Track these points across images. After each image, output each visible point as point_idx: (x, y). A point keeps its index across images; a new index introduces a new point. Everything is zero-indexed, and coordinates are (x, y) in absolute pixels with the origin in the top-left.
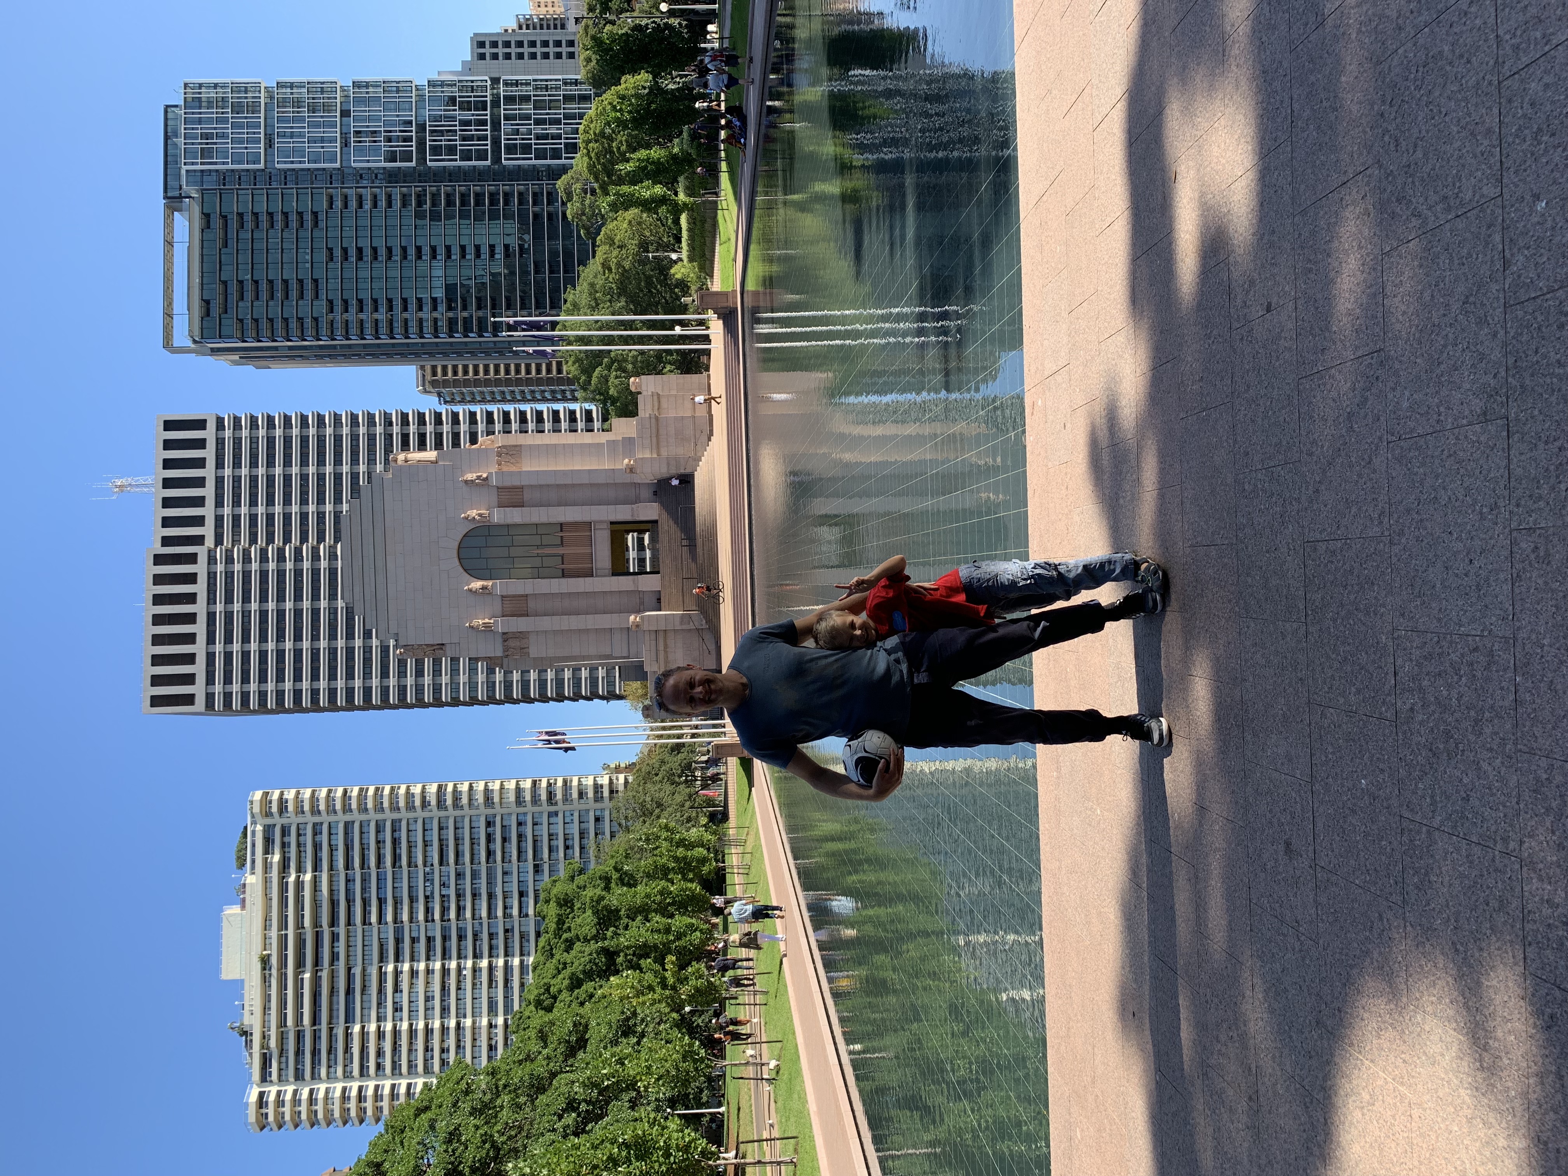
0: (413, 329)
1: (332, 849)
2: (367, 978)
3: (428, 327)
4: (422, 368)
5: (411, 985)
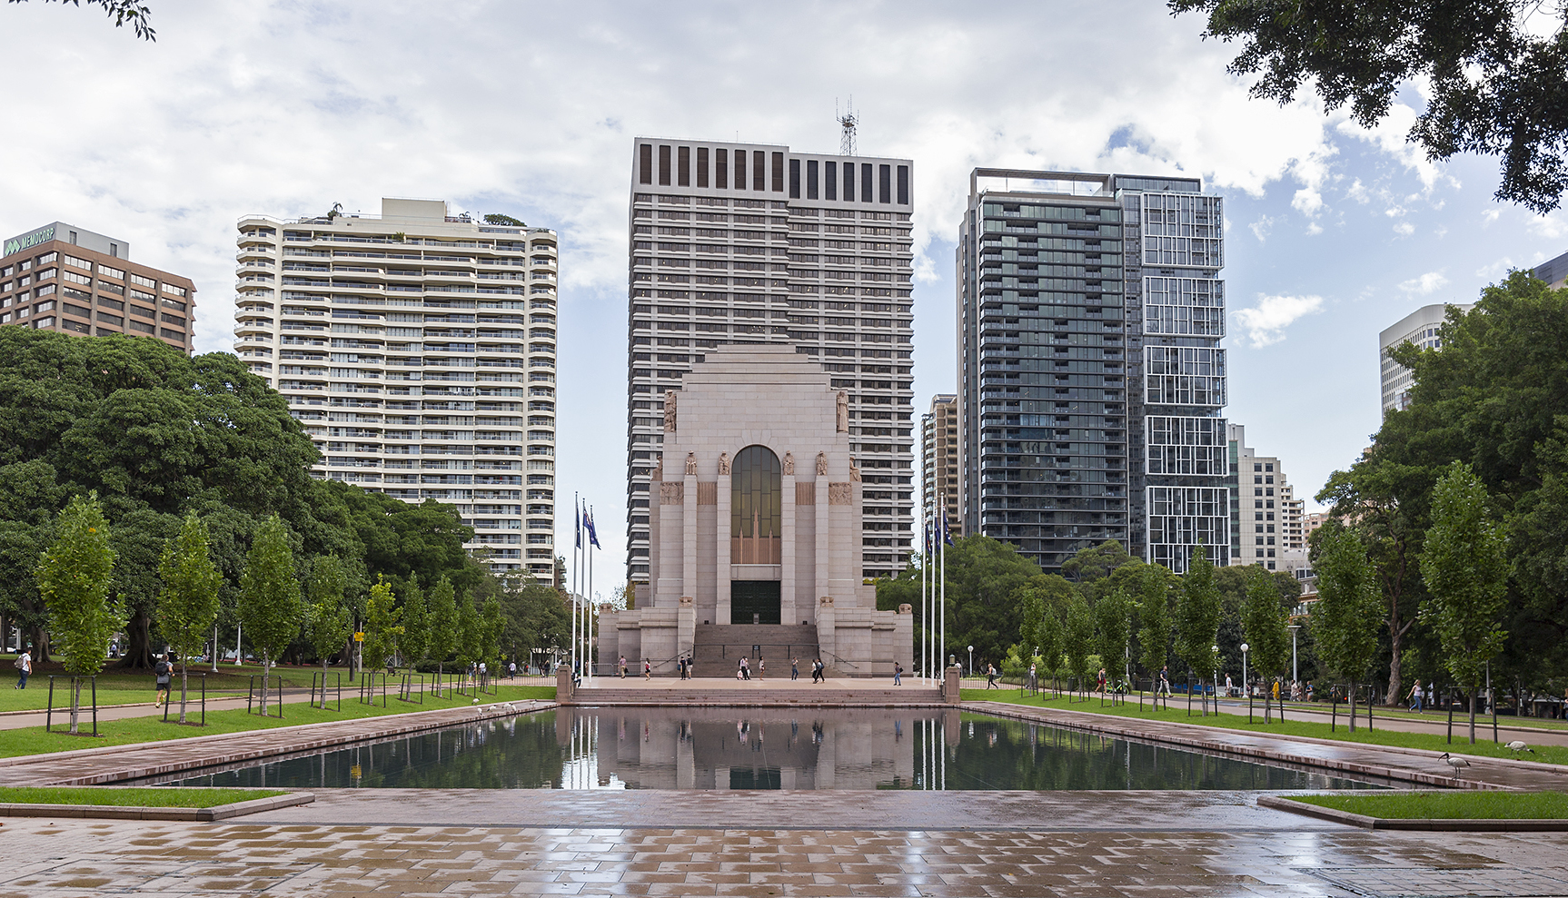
1: (499, 302)
2: (374, 330)
5: (364, 371)
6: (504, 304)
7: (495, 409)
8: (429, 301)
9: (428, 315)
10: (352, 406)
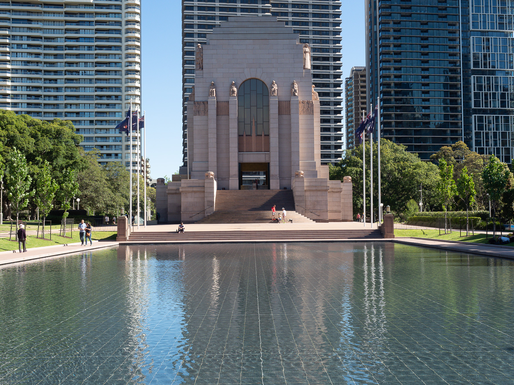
0: (385, 65)
1: (107, 14)
2: (36, 30)
3: (387, 73)
4: (365, 70)
5: (30, 54)
6: (111, 15)
7: (106, 75)
8: (67, 14)
9: (67, 22)
10: (24, 74)
